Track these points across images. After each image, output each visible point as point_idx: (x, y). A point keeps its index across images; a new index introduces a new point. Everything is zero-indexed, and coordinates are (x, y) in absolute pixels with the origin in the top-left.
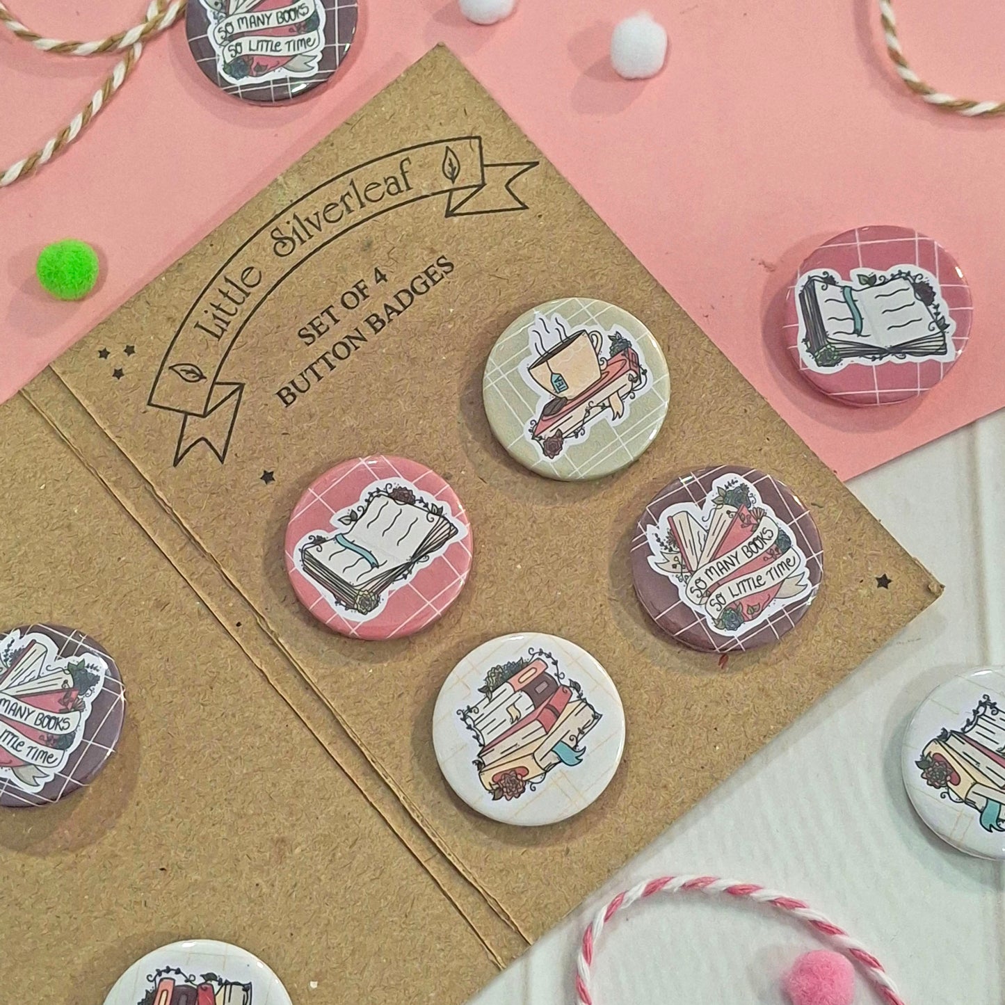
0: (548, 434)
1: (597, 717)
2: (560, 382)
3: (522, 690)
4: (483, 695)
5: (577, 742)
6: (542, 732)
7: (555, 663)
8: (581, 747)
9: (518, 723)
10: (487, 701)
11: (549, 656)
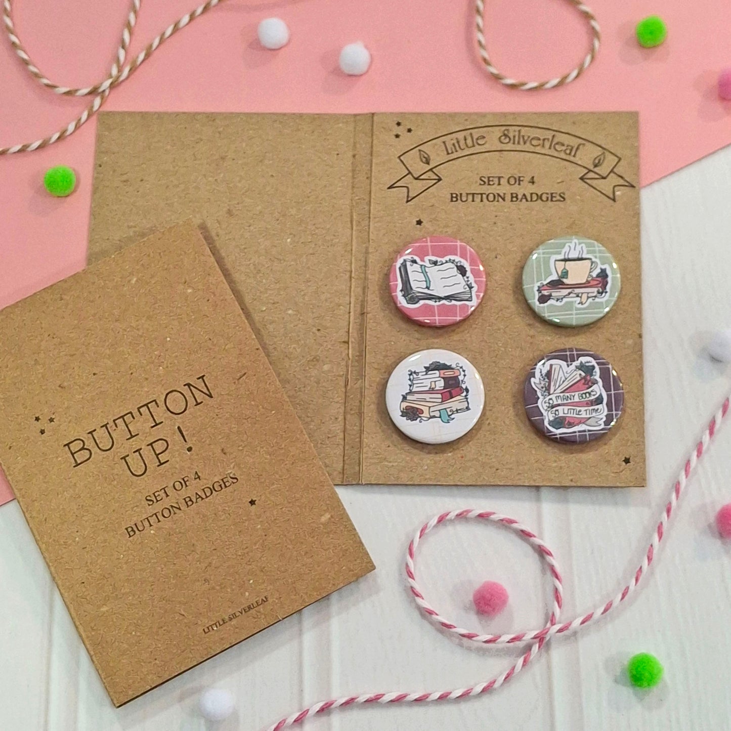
0: (545, 293)
1: (468, 408)
2: (565, 274)
3: (443, 378)
4: (424, 370)
5: (452, 414)
6: (440, 400)
7: (465, 375)
8: (452, 416)
9: (432, 391)
10: (425, 373)
11: (464, 371)
